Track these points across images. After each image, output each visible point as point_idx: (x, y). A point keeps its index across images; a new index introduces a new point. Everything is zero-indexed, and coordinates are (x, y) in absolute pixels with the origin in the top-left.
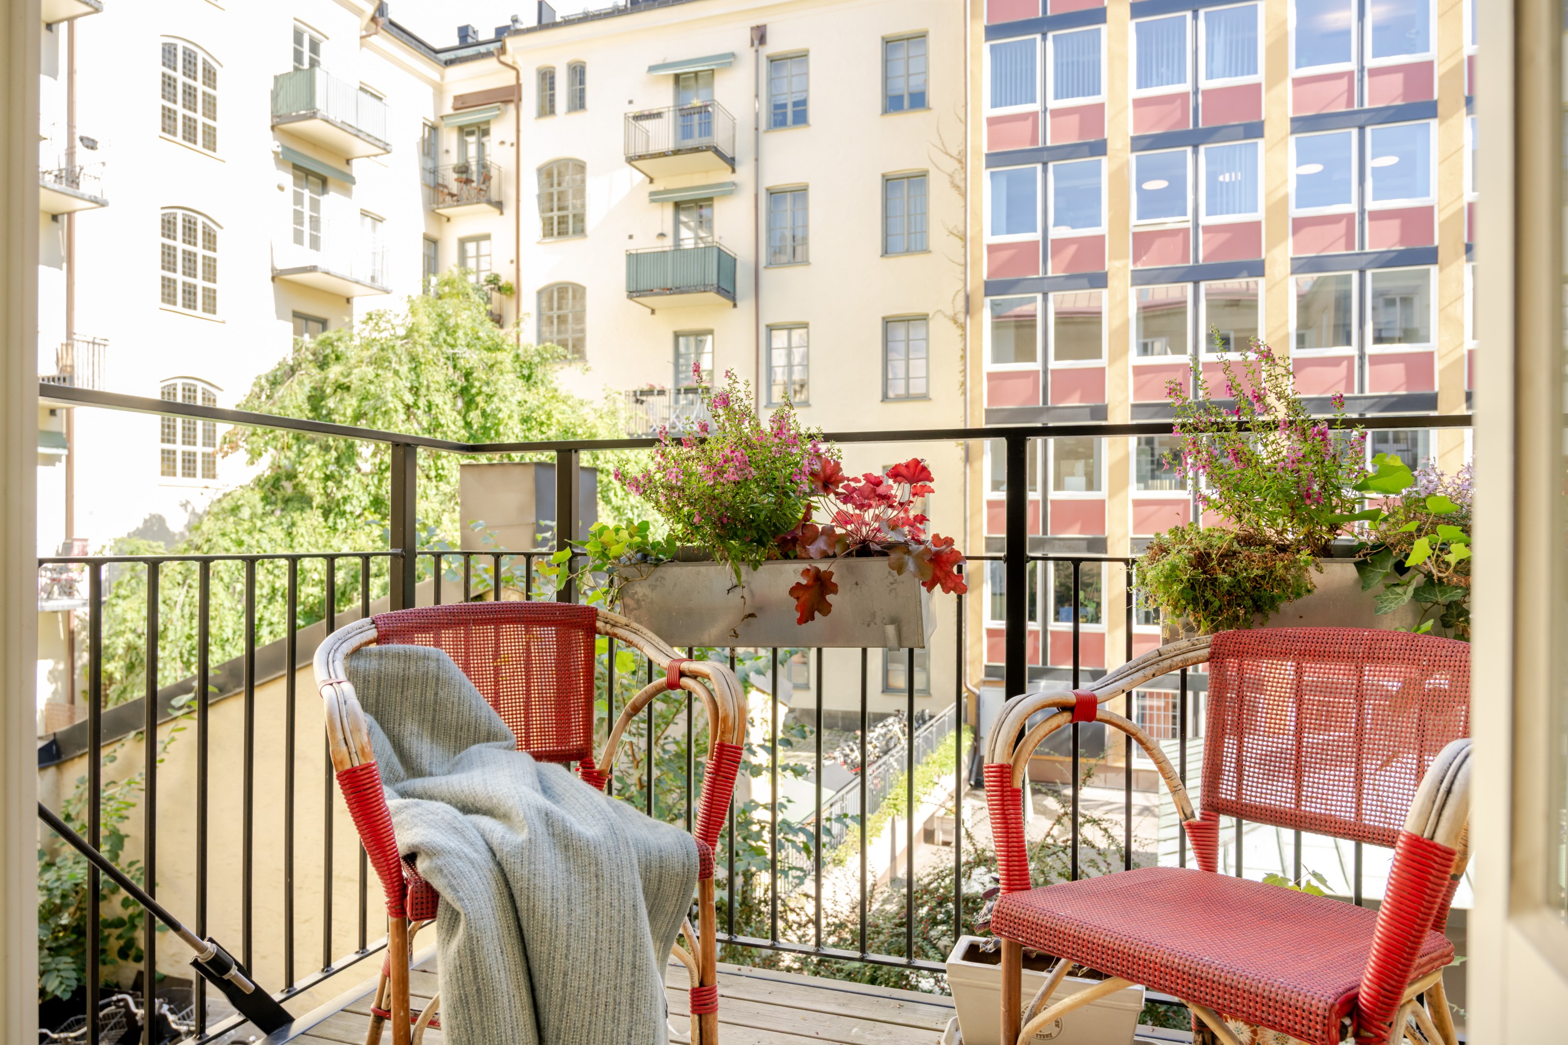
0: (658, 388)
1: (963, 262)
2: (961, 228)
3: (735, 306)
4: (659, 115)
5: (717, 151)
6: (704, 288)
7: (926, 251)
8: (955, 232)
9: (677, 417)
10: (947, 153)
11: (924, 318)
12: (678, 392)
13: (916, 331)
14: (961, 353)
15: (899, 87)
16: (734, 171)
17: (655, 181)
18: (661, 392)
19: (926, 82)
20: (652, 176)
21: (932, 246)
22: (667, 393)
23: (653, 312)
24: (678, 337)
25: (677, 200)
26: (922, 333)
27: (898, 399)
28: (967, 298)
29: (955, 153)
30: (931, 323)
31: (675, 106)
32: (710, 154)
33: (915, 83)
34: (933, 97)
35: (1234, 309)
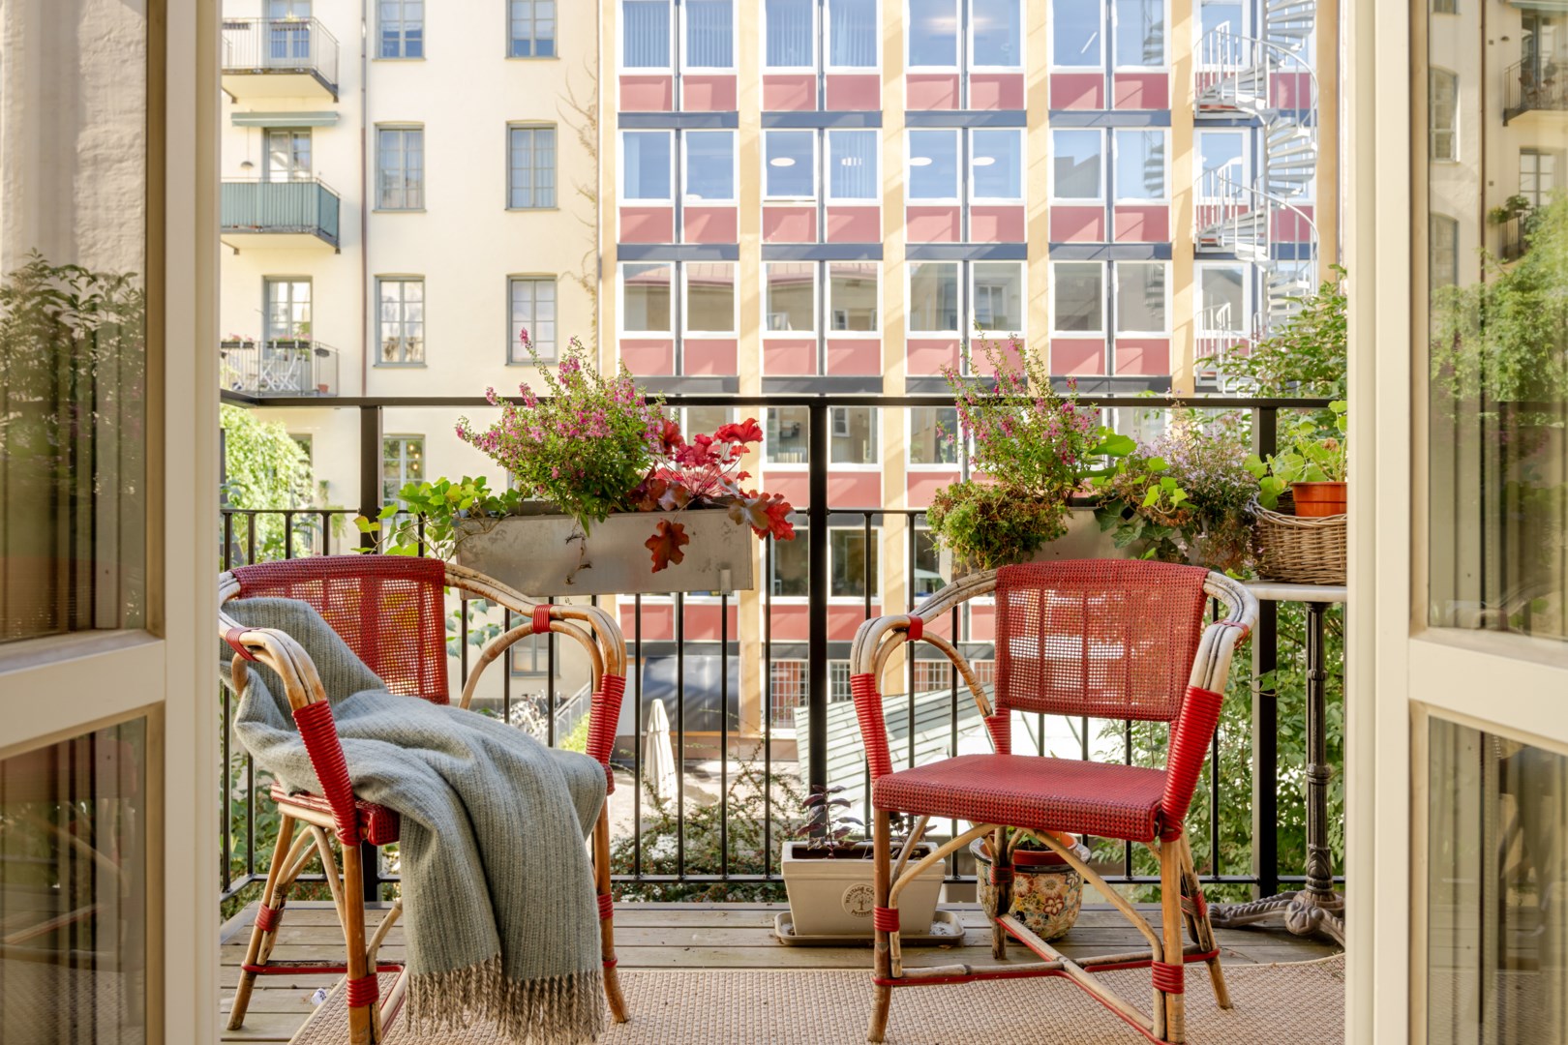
0: (244, 339)
1: (594, 222)
2: (593, 187)
3: (338, 251)
4: (244, 26)
5: (317, 76)
6: (302, 229)
7: (555, 208)
8: (585, 190)
9: (268, 374)
10: (576, 107)
11: (551, 279)
12: (270, 345)
13: (544, 292)
14: (592, 318)
15: (525, 30)
16: (336, 100)
17: (238, 101)
18: (249, 345)
19: (554, 29)
20: (235, 94)
21: (561, 203)
22: (256, 346)
23: (236, 251)
24: (268, 282)
25: (267, 125)
26: (549, 294)
27: (524, 363)
28: (600, 261)
29: (585, 108)
30: (560, 285)
31: (264, 18)
32: (309, 79)
33: (542, 29)
34: (562, 46)
35: (855, 289)
